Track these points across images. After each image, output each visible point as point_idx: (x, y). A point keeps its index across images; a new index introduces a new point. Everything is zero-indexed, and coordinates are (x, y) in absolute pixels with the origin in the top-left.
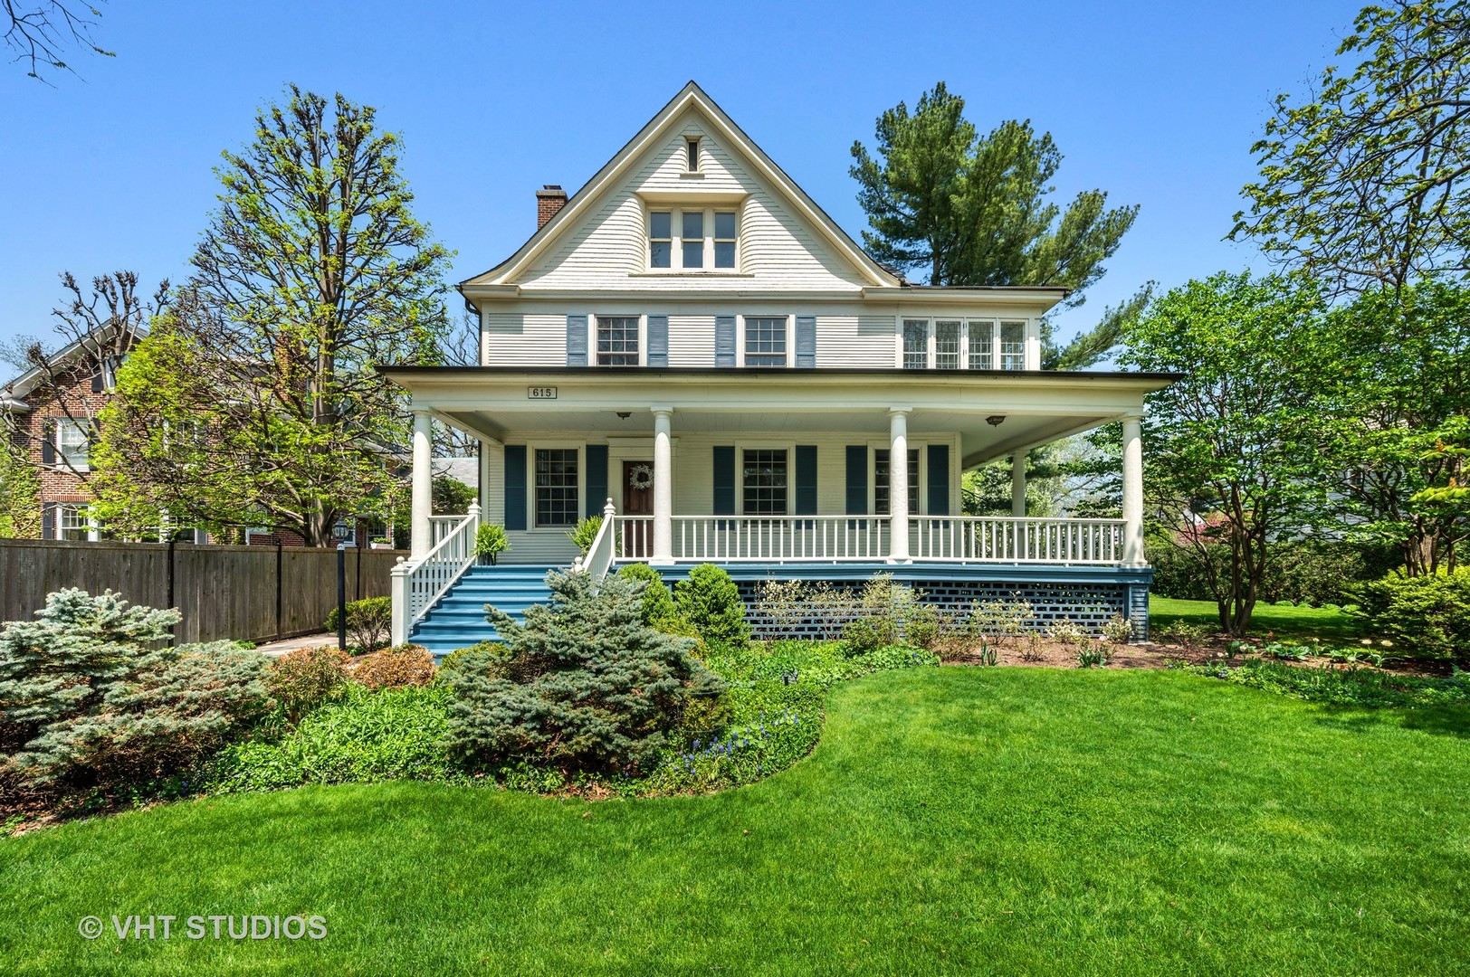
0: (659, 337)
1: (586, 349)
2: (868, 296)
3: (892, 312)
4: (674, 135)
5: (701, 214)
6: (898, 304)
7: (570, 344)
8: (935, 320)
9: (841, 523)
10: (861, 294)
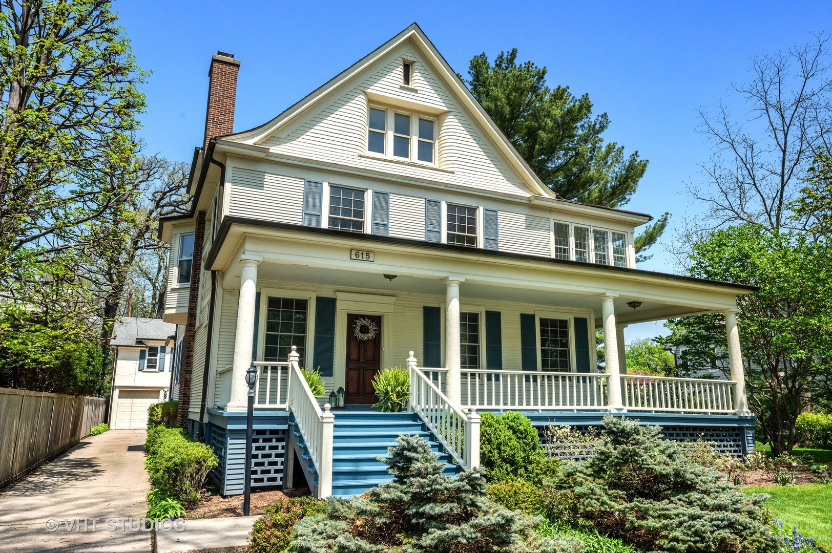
0: (382, 209)
1: (320, 211)
2: (535, 202)
3: (547, 215)
4: (396, 56)
5: (408, 117)
6: (551, 210)
7: (307, 205)
8: (573, 225)
9: (520, 376)
10: (529, 199)
